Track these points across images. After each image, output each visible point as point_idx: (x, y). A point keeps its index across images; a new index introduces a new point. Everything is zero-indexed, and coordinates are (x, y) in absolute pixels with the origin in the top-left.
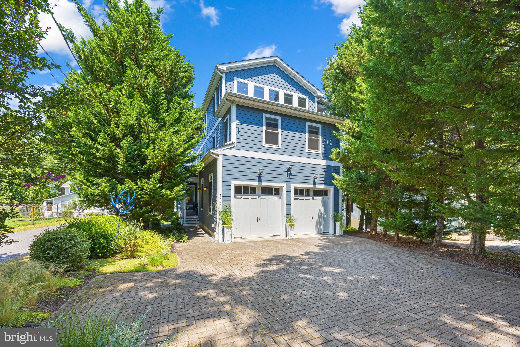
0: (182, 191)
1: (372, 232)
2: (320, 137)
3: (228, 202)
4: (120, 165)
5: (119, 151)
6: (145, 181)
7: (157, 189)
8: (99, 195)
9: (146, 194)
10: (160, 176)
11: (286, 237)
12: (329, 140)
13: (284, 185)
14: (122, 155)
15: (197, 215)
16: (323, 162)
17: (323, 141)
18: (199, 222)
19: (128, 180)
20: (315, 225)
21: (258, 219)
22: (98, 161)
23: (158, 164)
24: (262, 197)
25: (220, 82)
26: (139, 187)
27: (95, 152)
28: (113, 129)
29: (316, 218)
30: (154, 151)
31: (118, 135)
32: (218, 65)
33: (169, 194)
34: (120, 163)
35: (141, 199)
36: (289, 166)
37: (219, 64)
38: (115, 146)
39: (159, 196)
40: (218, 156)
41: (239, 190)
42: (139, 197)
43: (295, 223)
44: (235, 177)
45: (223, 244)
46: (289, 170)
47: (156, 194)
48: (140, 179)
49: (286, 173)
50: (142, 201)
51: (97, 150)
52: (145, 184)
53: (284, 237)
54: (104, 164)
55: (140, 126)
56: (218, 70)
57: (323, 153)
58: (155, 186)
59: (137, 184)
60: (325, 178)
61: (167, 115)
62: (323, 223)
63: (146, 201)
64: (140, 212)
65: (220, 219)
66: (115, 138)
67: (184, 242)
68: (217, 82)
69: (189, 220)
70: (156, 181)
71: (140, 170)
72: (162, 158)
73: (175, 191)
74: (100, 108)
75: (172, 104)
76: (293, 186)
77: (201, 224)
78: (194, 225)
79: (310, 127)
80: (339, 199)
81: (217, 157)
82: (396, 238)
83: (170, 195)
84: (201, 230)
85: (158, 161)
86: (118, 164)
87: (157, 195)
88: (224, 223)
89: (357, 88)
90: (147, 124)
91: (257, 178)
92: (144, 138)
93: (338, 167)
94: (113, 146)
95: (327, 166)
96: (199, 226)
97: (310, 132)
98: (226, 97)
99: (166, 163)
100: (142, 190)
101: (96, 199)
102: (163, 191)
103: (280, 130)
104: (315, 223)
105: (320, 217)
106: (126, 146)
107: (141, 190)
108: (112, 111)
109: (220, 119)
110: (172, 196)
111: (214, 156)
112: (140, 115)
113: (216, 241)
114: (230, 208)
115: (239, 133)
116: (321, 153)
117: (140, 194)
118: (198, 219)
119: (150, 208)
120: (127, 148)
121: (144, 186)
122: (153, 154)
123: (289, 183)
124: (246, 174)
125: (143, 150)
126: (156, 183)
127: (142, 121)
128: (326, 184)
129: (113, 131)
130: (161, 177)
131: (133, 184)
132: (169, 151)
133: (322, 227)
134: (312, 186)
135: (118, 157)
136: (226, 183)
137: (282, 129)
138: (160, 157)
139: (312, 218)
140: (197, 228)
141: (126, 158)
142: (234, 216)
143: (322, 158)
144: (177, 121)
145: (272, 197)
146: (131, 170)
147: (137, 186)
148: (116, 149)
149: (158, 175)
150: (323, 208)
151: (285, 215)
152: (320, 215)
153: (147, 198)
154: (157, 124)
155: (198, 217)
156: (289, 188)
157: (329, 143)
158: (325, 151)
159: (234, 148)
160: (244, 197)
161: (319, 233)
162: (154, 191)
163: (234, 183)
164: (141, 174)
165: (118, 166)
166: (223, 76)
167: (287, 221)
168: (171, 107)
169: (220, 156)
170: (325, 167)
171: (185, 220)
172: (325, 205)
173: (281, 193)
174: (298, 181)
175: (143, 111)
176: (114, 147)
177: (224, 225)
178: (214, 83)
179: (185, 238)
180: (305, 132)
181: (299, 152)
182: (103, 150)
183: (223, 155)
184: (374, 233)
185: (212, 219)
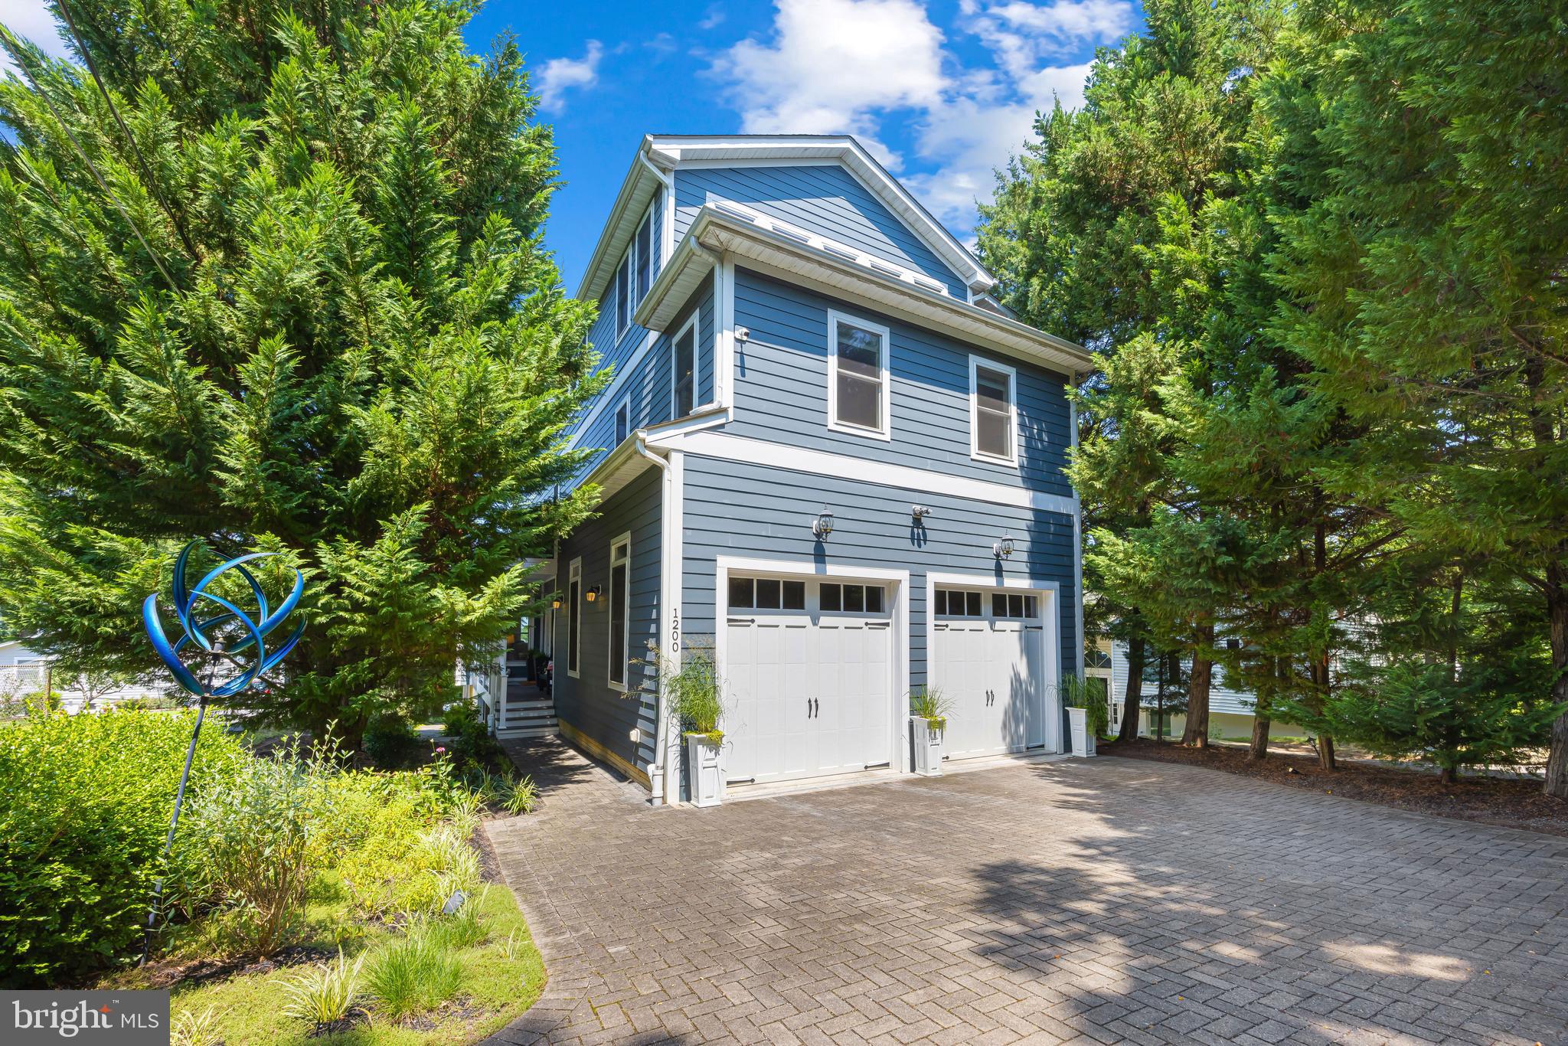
0: (520, 593)
1: (1194, 740)
2: (1013, 411)
3: (703, 640)
4: (232, 471)
5: (228, 406)
6: (352, 547)
7: (406, 582)
8: (121, 612)
9: (357, 606)
10: (424, 526)
11: (913, 769)
12: (1038, 421)
13: (903, 575)
14: (245, 426)
15: (548, 696)
16: (1023, 497)
17: (1022, 426)
18: (555, 721)
19: (268, 537)
20: (1000, 724)
21: (813, 706)
22: (121, 449)
23: (415, 476)
24: (825, 620)
25: (652, 209)
26: (321, 577)
27: (106, 407)
28: (205, 306)
29: (1004, 698)
30: (399, 417)
31: (232, 338)
32: (650, 138)
33: (460, 607)
34: (231, 463)
35: (334, 631)
36: (918, 508)
37: (655, 136)
38: (209, 383)
39: (415, 618)
40: (666, 457)
41: (742, 593)
42: (323, 619)
43: (945, 716)
44: (730, 540)
45: (691, 814)
46: (917, 521)
47: (401, 609)
48: (329, 539)
49: (907, 532)
50: (334, 639)
51: (117, 394)
52: (353, 562)
53: (907, 774)
54: (149, 467)
55: (336, 315)
56: (650, 159)
57: (1022, 467)
58: (399, 570)
59: (316, 563)
60: (1031, 553)
61: (459, 286)
62: (1027, 713)
63: (356, 639)
64: (325, 690)
65: (674, 710)
66: (214, 347)
67: (522, 810)
68: (640, 208)
69: (517, 715)
70: (403, 547)
71: (331, 500)
72: (436, 451)
73: (487, 591)
74: (138, 199)
75: (480, 241)
76: (935, 578)
77: (567, 729)
78: (539, 732)
79: (982, 372)
80: (1074, 627)
81: (660, 461)
82: (1325, 762)
83: (466, 613)
84: (571, 752)
85: (415, 464)
86: (223, 467)
87: (408, 608)
88: (688, 724)
89: (1168, 230)
90: (366, 307)
91: (810, 548)
92: (355, 361)
93: (1069, 516)
94: (199, 379)
95: (1037, 512)
96: (558, 736)
97: (982, 391)
98: (697, 233)
99: (449, 475)
100: (336, 589)
101: (102, 629)
102: (435, 592)
103: (885, 376)
104: (1001, 717)
105: (1014, 694)
106: (265, 385)
107: (328, 590)
108: (206, 236)
109: (653, 336)
110: (477, 615)
111: (649, 454)
112: (339, 260)
113: (657, 802)
114: (711, 664)
115: (743, 375)
116: (1016, 465)
117: (327, 609)
118: (552, 712)
119: (372, 668)
120: (270, 394)
121: (348, 569)
122: (396, 430)
123: (919, 570)
124: (769, 530)
125: (348, 409)
126: (405, 559)
127: (348, 291)
128: (1034, 575)
129: (207, 316)
130: (426, 532)
131: (292, 559)
132: (468, 423)
133: (1021, 728)
134: (990, 581)
135: (225, 436)
136: (698, 566)
137: (894, 371)
138: (426, 448)
139: (990, 696)
140: (551, 745)
141: (265, 444)
142: (725, 697)
143: (1019, 481)
144: (501, 310)
145: (859, 621)
146: (286, 499)
147: (314, 572)
148: (214, 398)
149: (413, 519)
150: (1025, 660)
151: (907, 688)
152: (1017, 688)
153: (358, 625)
154: (416, 304)
155: (550, 703)
156: (917, 588)
157: (1040, 431)
158: (1030, 459)
159: (727, 429)
160: (761, 619)
161: (1014, 752)
162: (393, 593)
163: (727, 565)
164: (337, 518)
165: (223, 476)
166: (669, 180)
167: (912, 713)
168: (474, 255)
169: (674, 456)
170: (1030, 515)
171: (503, 715)
172: (1030, 649)
173: (892, 607)
174: (949, 560)
175: (352, 245)
176: (206, 390)
177: (693, 735)
178: (628, 215)
179: (525, 792)
180: (965, 390)
181: (948, 457)
182: (145, 398)
183: (687, 454)
184: (1199, 744)
185: (629, 712)
